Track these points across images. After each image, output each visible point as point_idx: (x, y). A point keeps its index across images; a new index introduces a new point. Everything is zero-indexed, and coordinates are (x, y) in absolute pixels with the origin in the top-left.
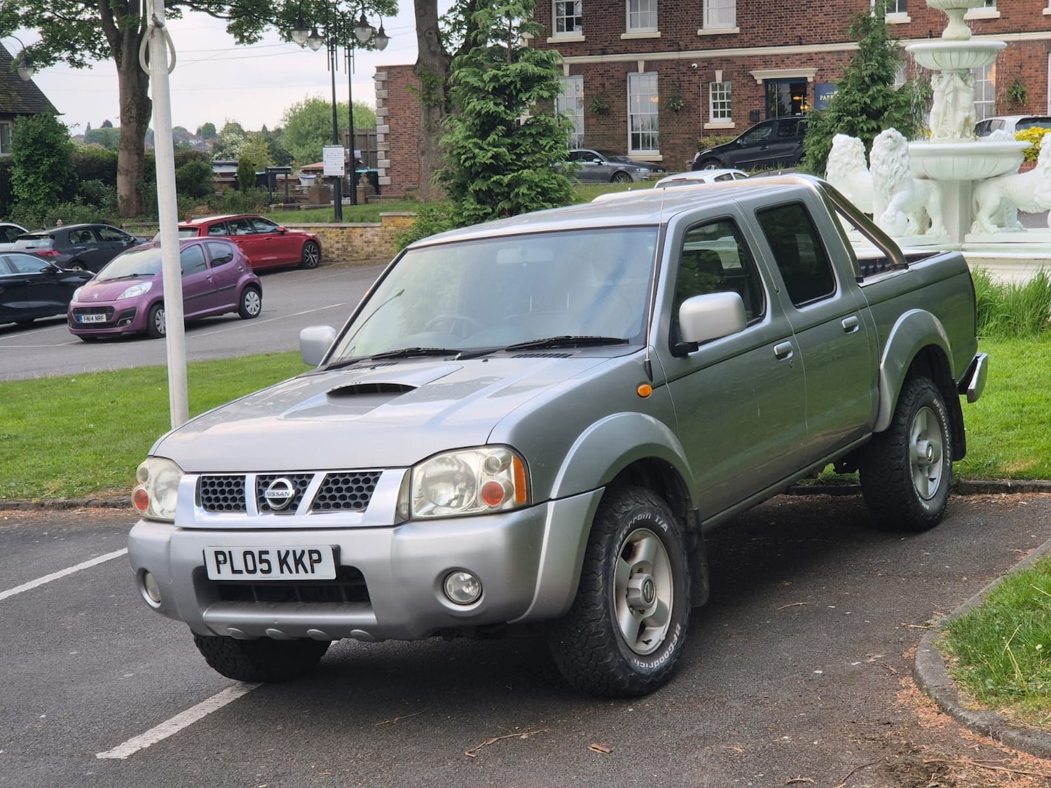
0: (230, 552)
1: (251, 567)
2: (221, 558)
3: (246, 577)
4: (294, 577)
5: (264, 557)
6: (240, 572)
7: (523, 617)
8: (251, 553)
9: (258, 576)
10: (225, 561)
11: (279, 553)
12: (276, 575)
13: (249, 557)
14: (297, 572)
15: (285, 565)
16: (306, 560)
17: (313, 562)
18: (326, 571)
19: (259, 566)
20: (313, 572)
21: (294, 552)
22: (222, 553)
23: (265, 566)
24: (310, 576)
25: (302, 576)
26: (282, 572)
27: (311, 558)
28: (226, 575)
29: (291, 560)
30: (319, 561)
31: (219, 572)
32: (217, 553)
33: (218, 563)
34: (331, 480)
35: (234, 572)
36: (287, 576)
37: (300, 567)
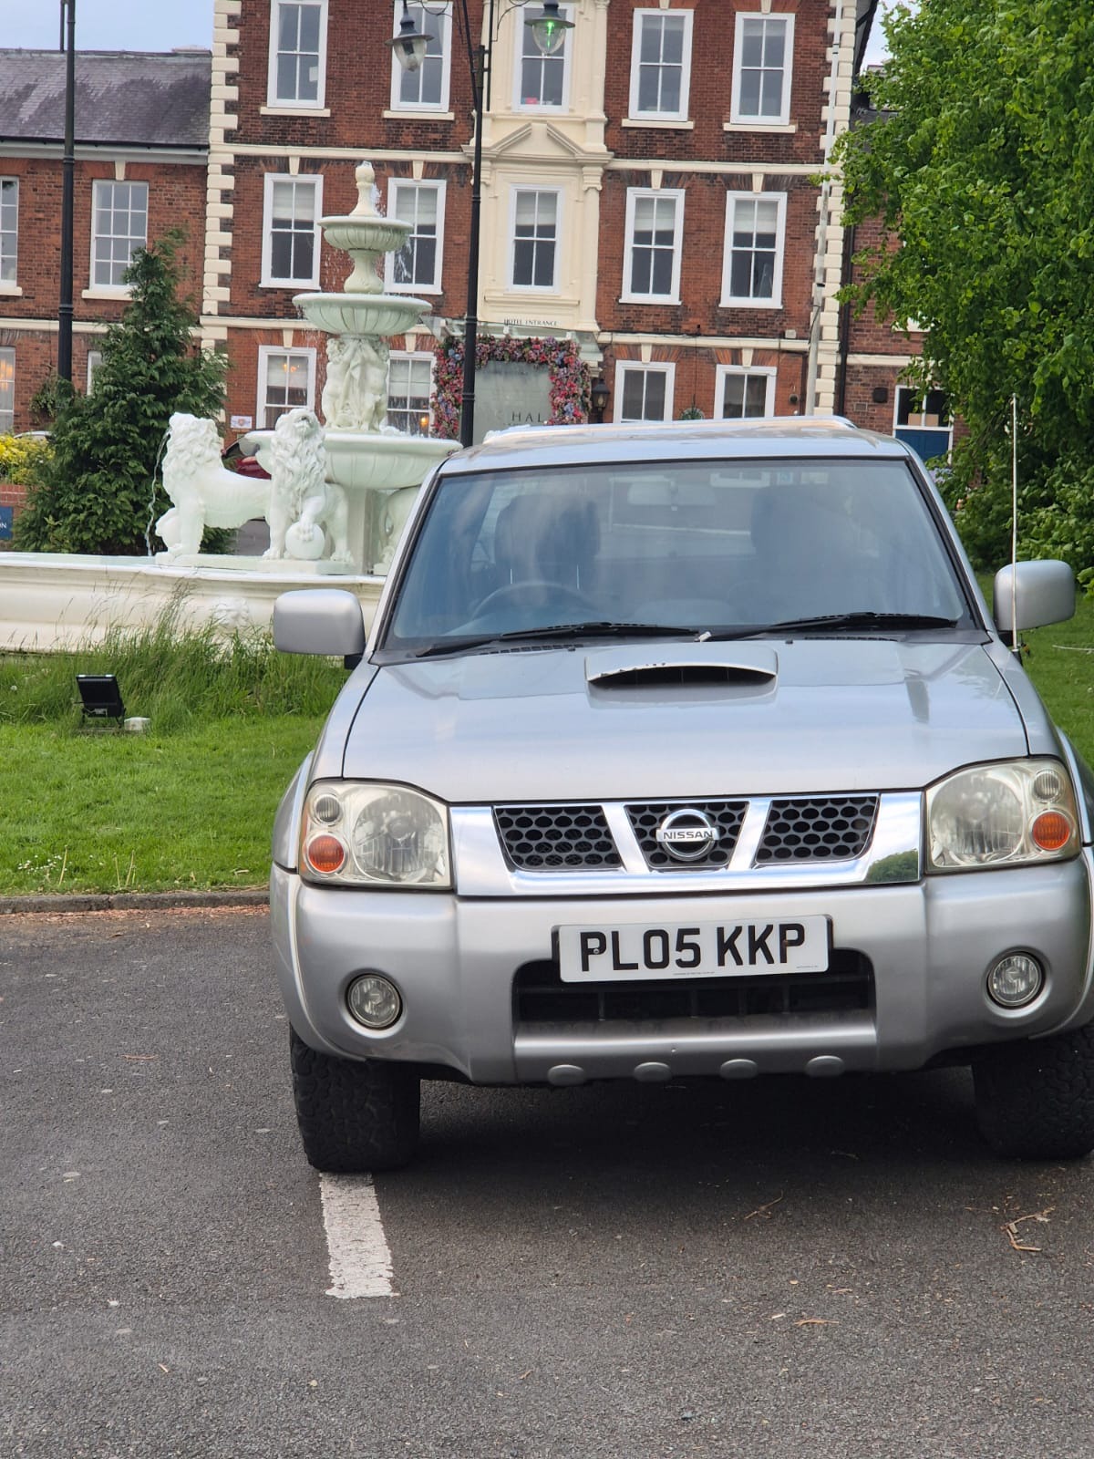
0: (615, 935)
1: (657, 956)
2: (593, 943)
3: (644, 974)
4: (746, 970)
5: (688, 939)
6: (634, 966)
7: (1062, 1025)
8: (663, 934)
9: (672, 972)
10: (602, 949)
11: (720, 931)
12: (709, 968)
13: (656, 942)
14: (753, 961)
15: (729, 952)
16: (773, 942)
17: (784, 944)
18: (811, 959)
19: (674, 955)
20: (784, 959)
21: (752, 929)
22: (600, 936)
23: (688, 955)
24: (777, 968)
25: (762, 968)
26: (721, 962)
27: (783, 936)
28: (602, 970)
29: (742, 944)
30: (800, 941)
31: (585, 967)
32: (585, 937)
33: (586, 952)
34: (781, 811)
35: (618, 965)
36: (731, 969)
37: (760, 954)
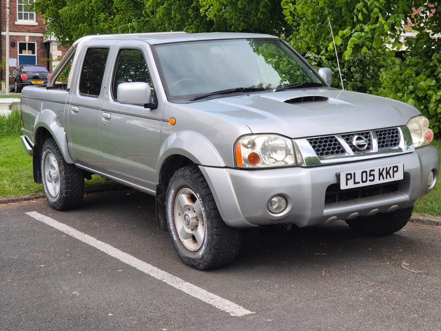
0: (354, 173)
1: (364, 179)
2: (349, 177)
3: (361, 185)
4: (385, 181)
5: (372, 173)
6: (359, 183)
8: (366, 172)
9: (368, 183)
10: (351, 178)
11: (379, 170)
12: (377, 182)
13: (364, 174)
14: (387, 178)
15: (381, 176)
16: (391, 172)
18: (399, 176)
19: (369, 178)
20: (393, 177)
21: (386, 168)
22: (351, 174)
23: (372, 178)
24: (392, 180)
25: (389, 180)
26: (380, 179)
27: (393, 170)
28: (351, 185)
29: (384, 173)
30: (397, 171)
31: (347, 185)
32: (347, 175)
33: (347, 179)
34: (378, 134)
35: (355, 183)
36: (382, 181)
37: (388, 175)
